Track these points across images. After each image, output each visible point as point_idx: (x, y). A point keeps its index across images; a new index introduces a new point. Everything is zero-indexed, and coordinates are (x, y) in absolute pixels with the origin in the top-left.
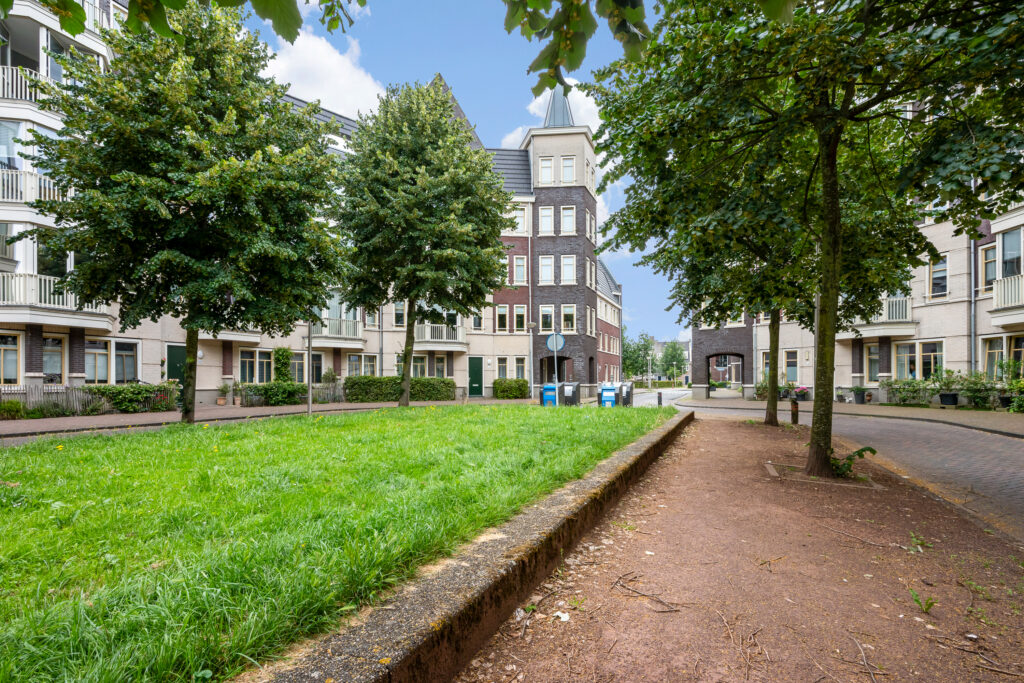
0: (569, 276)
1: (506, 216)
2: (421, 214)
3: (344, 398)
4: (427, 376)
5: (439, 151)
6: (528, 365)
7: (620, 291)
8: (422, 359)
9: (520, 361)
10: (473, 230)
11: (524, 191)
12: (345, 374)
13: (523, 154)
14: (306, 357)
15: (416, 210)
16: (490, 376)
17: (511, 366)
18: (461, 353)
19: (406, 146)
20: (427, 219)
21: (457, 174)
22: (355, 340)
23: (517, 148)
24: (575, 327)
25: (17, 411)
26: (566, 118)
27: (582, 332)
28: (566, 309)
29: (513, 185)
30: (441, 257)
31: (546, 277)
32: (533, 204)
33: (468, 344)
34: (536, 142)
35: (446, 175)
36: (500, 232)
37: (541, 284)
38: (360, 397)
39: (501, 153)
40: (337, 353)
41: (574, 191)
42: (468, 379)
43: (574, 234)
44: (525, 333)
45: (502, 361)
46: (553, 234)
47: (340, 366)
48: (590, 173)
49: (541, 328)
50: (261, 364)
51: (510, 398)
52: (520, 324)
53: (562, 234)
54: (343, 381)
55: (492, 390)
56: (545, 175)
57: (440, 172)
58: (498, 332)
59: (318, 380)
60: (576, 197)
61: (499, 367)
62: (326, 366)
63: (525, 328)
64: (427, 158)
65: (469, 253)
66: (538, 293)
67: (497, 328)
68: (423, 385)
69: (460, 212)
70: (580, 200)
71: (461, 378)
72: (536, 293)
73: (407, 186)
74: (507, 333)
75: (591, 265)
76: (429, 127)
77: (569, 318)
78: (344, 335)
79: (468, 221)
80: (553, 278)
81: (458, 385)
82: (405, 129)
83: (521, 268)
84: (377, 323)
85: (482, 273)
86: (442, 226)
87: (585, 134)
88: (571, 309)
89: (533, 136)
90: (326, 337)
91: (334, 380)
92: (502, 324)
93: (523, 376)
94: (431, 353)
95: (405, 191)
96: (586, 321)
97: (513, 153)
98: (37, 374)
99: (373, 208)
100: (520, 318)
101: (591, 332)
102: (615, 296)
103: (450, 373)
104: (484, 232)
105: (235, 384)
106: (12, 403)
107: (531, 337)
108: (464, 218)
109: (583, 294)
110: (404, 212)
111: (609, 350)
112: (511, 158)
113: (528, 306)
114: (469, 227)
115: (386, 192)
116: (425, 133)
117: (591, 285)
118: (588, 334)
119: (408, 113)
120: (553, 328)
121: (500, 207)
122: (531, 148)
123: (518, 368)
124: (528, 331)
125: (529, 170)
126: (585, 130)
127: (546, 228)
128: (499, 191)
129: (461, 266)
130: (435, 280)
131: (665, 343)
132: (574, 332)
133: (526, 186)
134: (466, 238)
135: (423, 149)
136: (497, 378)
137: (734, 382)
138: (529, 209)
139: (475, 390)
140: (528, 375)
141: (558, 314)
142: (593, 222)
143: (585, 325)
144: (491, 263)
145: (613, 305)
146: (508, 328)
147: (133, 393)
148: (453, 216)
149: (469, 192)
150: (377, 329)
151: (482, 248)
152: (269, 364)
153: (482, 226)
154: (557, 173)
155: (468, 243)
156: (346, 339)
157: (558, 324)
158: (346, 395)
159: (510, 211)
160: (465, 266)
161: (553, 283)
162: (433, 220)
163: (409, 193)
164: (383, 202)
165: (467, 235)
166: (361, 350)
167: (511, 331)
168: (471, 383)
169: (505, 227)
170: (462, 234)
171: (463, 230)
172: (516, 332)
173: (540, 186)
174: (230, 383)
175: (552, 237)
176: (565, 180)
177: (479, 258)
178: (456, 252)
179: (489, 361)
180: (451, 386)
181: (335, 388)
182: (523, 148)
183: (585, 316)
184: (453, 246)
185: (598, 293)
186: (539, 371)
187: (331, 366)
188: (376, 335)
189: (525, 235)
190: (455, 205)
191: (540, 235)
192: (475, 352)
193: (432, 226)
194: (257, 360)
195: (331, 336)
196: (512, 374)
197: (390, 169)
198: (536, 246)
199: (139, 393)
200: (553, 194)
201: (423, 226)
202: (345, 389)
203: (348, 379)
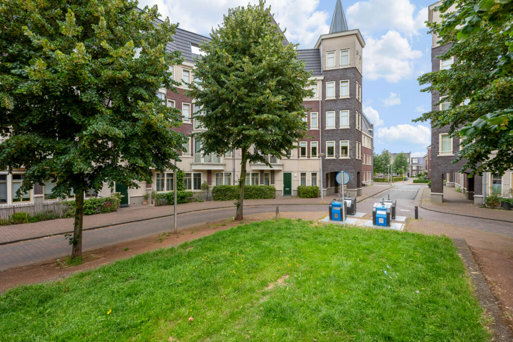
0: (345, 123)
1: (306, 89)
2: (246, 90)
3: (212, 198)
4: (259, 184)
5: (260, 47)
6: (319, 177)
7: (373, 128)
8: (257, 174)
9: (314, 174)
10: (283, 100)
11: (317, 73)
12: (214, 184)
13: (316, 51)
14: (192, 175)
15: (242, 88)
16: (296, 184)
17: (309, 178)
18: (279, 171)
19: (239, 46)
20: (250, 94)
21: (271, 61)
22: (219, 165)
23: (313, 48)
24: (348, 154)
25: (23, 219)
26: (343, 26)
27: (353, 157)
28: (342, 144)
29: (311, 68)
30: (260, 120)
31: (330, 124)
32: (322, 80)
33: (283, 165)
34: (325, 43)
35: (264, 62)
36: (302, 99)
37: (327, 128)
38: (221, 197)
39: (302, 52)
40: (209, 173)
41: (348, 71)
42: (283, 185)
43: (348, 97)
44: (317, 158)
45: (303, 174)
46: (334, 98)
47: (211, 180)
48: (358, 59)
49: (327, 155)
50: (168, 180)
51: (308, 198)
52: (314, 153)
53: (341, 98)
54: (212, 189)
55: (297, 191)
56: (330, 63)
57: (260, 61)
58: (301, 158)
59: (199, 188)
60: (350, 74)
61: (302, 178)
62: (204, 179)
63: (317, 155)
64: (252, 52)
65: (280, 116)
66: (325, 134)
67: (300, 155)
68: (257, 190)
69: (273, 88)
70: (352, 76)
71: (279, 185)
72: (324, 134)
73: (237, 73)
74: (306, 158)
75: (359, 115)
76: (253, 31)
77: (345, 148)
78: (213, 162)
79: (279, 93)
80: (335, 125)
81: (277, 189)
82: (238, 34)
83: (315, 119)
84: (232, 155)
85: (289, 128)
86: (261, 98)
87: (356, 34)
88: (347, 143)
89: (322, 40)
90: (203, 164)
91: (207, 188)
92: (303, 153)
93: (316, 184)
94: (262, 171)
95: (236, 76)
96: (355, 150)
97: (310, 51)
98: (39, 195)
99: (215, 89)
100: (314, 149)
101: (358, 157)
102: (369, 131)
103: (273, 182)
104: (290, 101)
105: (153, 193)
106: (20, 214)
107: (321, 161)
108: (276, 92)
109: (354, 134)
110: (236, 90)
111: (366, 163)
112: (309, 54)
113: (319, 142)
114: (280, 98)
115: (223, 77)
116: (251, 36)
117: (358, 128)
118: (357, 158)
119: (241, 24)
120: (334, 155)
121: (303, 83)
122: (321, 48)
123: (313, 179)
124: (319, 157)
125: (320, 60)
126: (356, 32)
127: (331, 94)
128: (302, 71)
129: (274, 125)
130: (256, 136)
131: (395, 154)
132: (348, 157)
133: (318, 70)
134: (278, 105)
135: (250, 46)
136: (300, 185)
137: (448, 182)
138: (320, 84)
139: (287, 191)
140: (319, 183)
141: (338, 146)
142: (360, 89)
143: (355, 153)
144: (296, 122)
145: (368, 137)
146: (306, 155)
147: (91, 203)
148: (268, 91)
149: (281, 73)
150: (232, 158)
151: (289, 112)
152: (172, 180)
153: (290, 96)
154: (337, 61)
155: (280, 109)
156: (214, 165)
157: (338, 152)
158: (214, 197)
159: (308, 85)
160: (276, 125)
161: (334, 128)
162: (256, 94)
163: (239, 77)
164: (221, 84)
165: (279, 104)
166: (222, 170)
167: (309, 157)
168: (284, 188)
169: (306, 96)
170: (275, 103)
171: (275, 100)
172: (311, 158)
173: (327, 69)
174: (150, 192)
175: (334, 100)
176: (343, 64)
177: (287, 119)
178: (270, 116)
179: (296, 175)
180: (273, 190)
181: (208, 192)
182: (316, 48)
183: (355, 147)
184: (270, 112)
185: (363, 132)
186: (325, 181)
187: (206, 180)
188: (231, 161)
189: (317, 100)
190: (270, 83)
191: (327, 99)
192: (287, 169)
193: (253, 99)
194: (166, 178)
195: (205, 163)
196: (309, 183)
197: (226, 61)
198: (325, 106)
199: (95, 203)
200: (334, 74)
201: (248, 99)
202: (213, 193)
203: (215, 188)
